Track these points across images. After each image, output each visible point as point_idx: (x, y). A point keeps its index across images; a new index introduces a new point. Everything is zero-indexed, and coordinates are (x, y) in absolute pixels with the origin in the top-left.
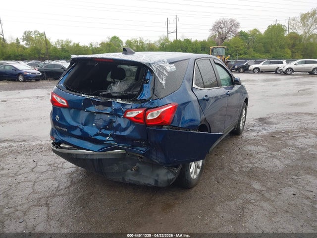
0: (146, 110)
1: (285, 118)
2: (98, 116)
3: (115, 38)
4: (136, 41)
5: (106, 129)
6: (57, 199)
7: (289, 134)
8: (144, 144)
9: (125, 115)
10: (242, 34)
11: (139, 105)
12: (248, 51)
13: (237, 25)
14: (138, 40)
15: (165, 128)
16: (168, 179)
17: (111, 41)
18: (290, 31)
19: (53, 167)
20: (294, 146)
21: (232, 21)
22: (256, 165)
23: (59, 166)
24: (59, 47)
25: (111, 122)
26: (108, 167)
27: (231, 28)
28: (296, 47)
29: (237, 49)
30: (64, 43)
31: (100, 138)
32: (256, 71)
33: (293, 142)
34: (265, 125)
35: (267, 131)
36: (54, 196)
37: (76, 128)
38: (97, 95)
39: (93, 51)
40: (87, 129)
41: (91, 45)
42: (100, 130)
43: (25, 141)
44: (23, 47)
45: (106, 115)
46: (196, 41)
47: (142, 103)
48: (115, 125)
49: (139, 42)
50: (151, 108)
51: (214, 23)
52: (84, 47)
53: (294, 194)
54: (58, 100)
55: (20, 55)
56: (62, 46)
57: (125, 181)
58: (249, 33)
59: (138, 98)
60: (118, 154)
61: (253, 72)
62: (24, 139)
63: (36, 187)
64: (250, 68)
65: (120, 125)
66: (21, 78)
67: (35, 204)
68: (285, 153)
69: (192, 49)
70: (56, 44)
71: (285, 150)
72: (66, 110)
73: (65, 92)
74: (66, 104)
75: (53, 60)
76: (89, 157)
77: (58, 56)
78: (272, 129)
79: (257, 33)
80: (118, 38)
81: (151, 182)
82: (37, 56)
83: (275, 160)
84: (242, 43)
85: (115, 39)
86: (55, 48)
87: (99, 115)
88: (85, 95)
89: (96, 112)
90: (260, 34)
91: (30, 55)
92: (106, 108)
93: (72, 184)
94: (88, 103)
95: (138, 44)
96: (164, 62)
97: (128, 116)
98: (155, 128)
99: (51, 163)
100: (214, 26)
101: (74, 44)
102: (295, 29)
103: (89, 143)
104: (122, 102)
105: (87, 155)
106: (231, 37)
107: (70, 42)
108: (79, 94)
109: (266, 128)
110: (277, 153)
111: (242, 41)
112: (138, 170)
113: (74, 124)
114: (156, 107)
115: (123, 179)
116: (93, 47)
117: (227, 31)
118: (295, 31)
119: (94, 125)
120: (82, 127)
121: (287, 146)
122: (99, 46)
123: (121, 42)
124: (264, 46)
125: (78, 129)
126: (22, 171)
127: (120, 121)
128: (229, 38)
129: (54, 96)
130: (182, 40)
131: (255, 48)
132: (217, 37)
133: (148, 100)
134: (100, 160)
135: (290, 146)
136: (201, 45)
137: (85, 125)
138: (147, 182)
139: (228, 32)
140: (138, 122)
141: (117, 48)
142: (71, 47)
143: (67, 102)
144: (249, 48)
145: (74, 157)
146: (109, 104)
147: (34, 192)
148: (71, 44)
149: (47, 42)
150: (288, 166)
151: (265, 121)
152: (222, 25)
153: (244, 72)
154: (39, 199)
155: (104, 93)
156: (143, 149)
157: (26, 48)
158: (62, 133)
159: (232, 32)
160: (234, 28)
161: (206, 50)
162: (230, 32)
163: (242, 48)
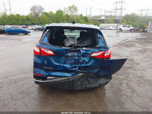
5: (76, 64)
9: (91, 55)
10: (46, 14)
18: (65, 13)
21: (40, 7)
25: (78, 60)
27: (40, 10)
28: (68, 20)
29: (44, 20)
37: (59, 66)
42: (72, 65)
45: (76, 57)
47: (100, 48)
57: (83, 88)
58: (48, 13)
60: (80, 76)
65: (84, 61)
69: (22, 20)
79: (52, 13)
88: (65, 47)
90: (54, 14)
94: (67, 51)
100: (32, 9)
102: (67, 12)
106: (40, 14)
108: (61, 47)
111: (46, 17)
117: (38, 12)
118: (67, 13)
119: (68, 63)
120: (62, 65)
124: (56, 20)
131: (52, 20)
133: (104, 47)
136: (26, 18)
144: (50, 20)
152: (36, 8)
159: (41, 12)
160: (42, 10)
161: (29, 20)
162: (40, 12)
163: (46, 20)
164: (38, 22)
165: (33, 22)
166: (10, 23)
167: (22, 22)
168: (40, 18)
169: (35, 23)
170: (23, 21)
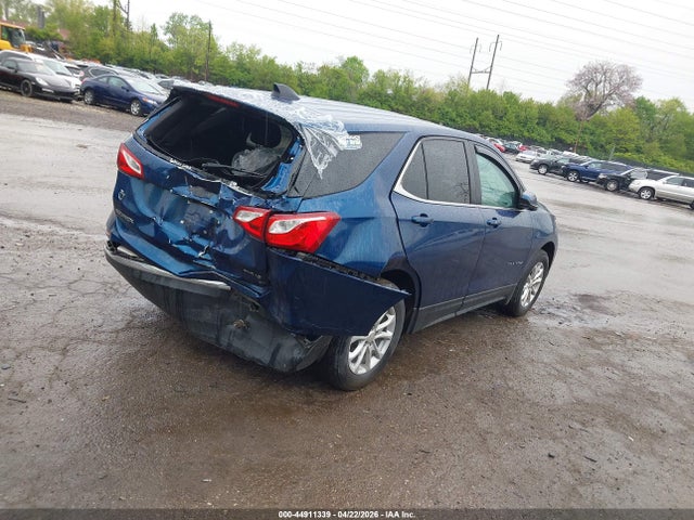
0: (271, 214)
1: (644, 306)
2: (192, 208)
3: (354, 60)
4: (397, 77)
5: (202, 236)
6: (86, 346)
7: (629, 341)
8: (261, 280)
9: (236, 214)
10: (642, 107)
11: (262, 201)
12: (647, 146)
13: (634, 83)
14: (401, 74)
15: (300, 257)
16: (293, 358)
17: (344, 66)
19: (108, 289)
20: (622, 368)
21: (626, 71)
22: (510, 384)
23: (120, 290)
24: (232, 58)
25: (212, 224)
26: (194, 310)
27: (618, 87)
29: (621, 136)
30: (244, 52)
31: (185, 249)
32: (646, 194)
33: (626, 359)
34: (588, 311)
35: (582, 324)
36: (85, 339)
37: (148, 220)
38: (196, 165)
39: (300, 80)
40: (167, 227)
41: (300, 66)
42: (192, 234)
43: (81, 229)
44: (162, 46)
45: (207, 209)
46: (531, 100)
47: (269, 198)
48: (218, 230)
49: (402, 79)
50: (281, 212)
51: (582, 68)
52: (284, 68)
53: (550, 456)
54: (130, 160)
55: (152, 61)
56: (240, 58)
57: (220, 345)
58: (658, 105)
59: (263, 188)
60: (216, 289)
61: (638, 195)
62: (82, 226)
63: (62, 316)
64: (632, 186)
65: (225, 231)
66: (135, 108)
67: (45, 344)
68: (591, 375)
69: (517, 117)
70: (228, 51)
71: (597, 370)
72: (139, 182)
73: (143, 148)
74: (139, 172)
75: (215, 83)
76: (162, 283)
77: (227, 75)
78: (601, 322)
80: (360, 63)
81: (263, 356)
82: (185, 69)
83: (558, 384)
84: (637, 126)
85: (353, 64)
86: (225, 59)
87: (195, 205)
88: (175, 162)
89: (189, 199)
90: (684, 113)
91: (171, 63)
92: (209, 195)
93: (129, 326)
94: (178, 178)
95: (400, 83)
96: (337, 127)
97: (239, 218)
98: (282, 253)
99: (111, 281)
100: (580, 76)
101: (265, 57)
103: (168, 256)
104: (237, 189)
105: (159, 277)
106: (612, 107)
107: (258, 52)
108: (167, 157)
109: (586, 317)
110: (573, 371)
111: (637, 121)
112: (246, 329)
113: (148, 213)
114: (292, 213)
115: (218, 339)
116: (303, 71)
117: (606, 92)
119: (182, 222)
120: (159, 221)
121: (607, 363)
122: (315, 72)
123: (364, 71)
125: (153, 224)
126: (51, 283)
127: (227, 224)
128: (609, 109)
129: (124, 153)
130: (500, 93)
131: (665, 142)
132: (582, 99)
133: (280, 196)
134: (179, 292)
135: (613, 365)
136: (540, 112)
137: (165, 219)
138: (257, 356)
139: (610, 95)
140: (253, 234)
141: (353, 83)
142: (258, 64)
143: (144, 167)
144: (649, 140)
145: (137, 276)
146: (215, 189)
147: (53, 324)
148: (259, 57)
149: (211, 45)
150: (580, 402)
151: (592, 303)
152: (599, 77)
153: (617, 191)
154: (56, 338)
155: (209, 164)
156: (260, 290)
157: (168, 50)
158: (125, 227)
159: (620, 96)
160: (626, 88)
161: (548, 125)
162: (614, 96)
163: (632, 136)
164: (587, 137)
165: (564, 135)
166: (468, 122)
167: (515, 128)
168: (601, 124)
169: (569, 139)
170: (520, 123)
